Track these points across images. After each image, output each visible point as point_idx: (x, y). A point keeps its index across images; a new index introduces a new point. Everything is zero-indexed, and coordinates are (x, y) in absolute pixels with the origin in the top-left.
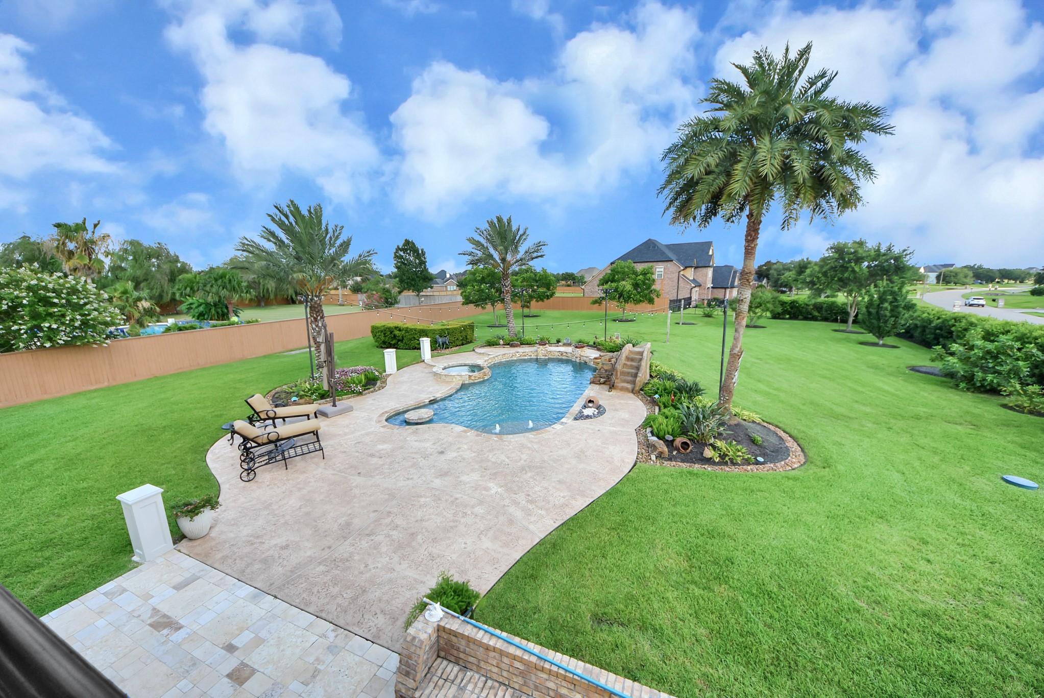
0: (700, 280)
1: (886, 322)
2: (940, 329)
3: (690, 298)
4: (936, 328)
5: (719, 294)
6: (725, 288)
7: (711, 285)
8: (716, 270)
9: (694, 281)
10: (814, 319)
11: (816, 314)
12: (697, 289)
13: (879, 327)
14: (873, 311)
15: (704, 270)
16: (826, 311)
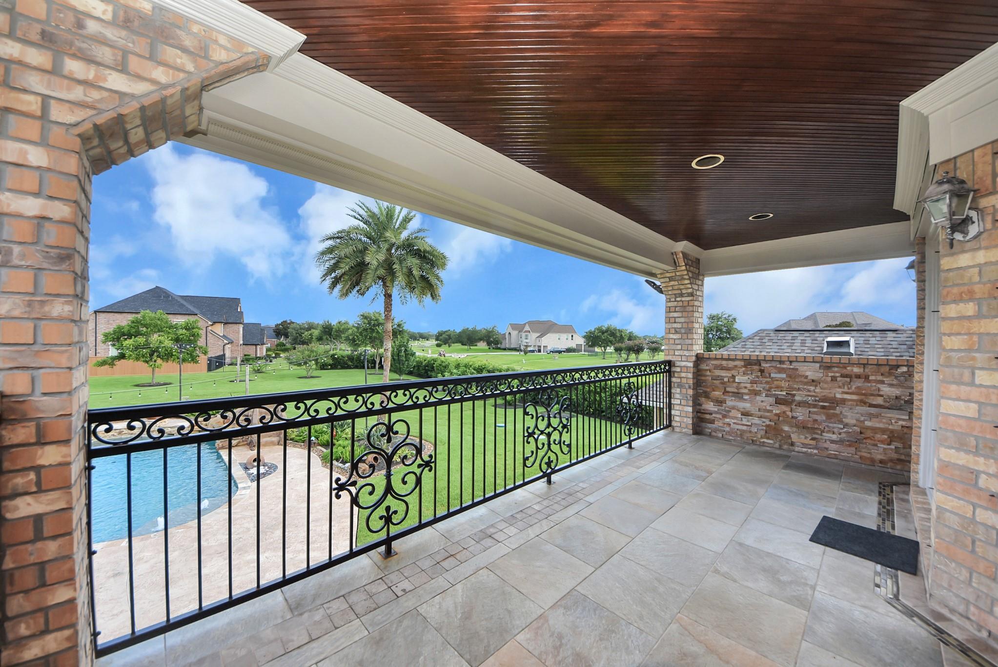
0: (230, 336)
1: (403, 364)
2: (427, 366)
3: (224, 355)
4: (426, 366)
5: (251, 351)
6: (256, 345)
7: (241, 342)
8: (247, 327)
9: (224, 336)
10: (349, 367)
11: (350, 363)
12: (229, 346)
13: (400, 368)
14: (396, 358)
15: (235, 327)
16: (356, 361)
